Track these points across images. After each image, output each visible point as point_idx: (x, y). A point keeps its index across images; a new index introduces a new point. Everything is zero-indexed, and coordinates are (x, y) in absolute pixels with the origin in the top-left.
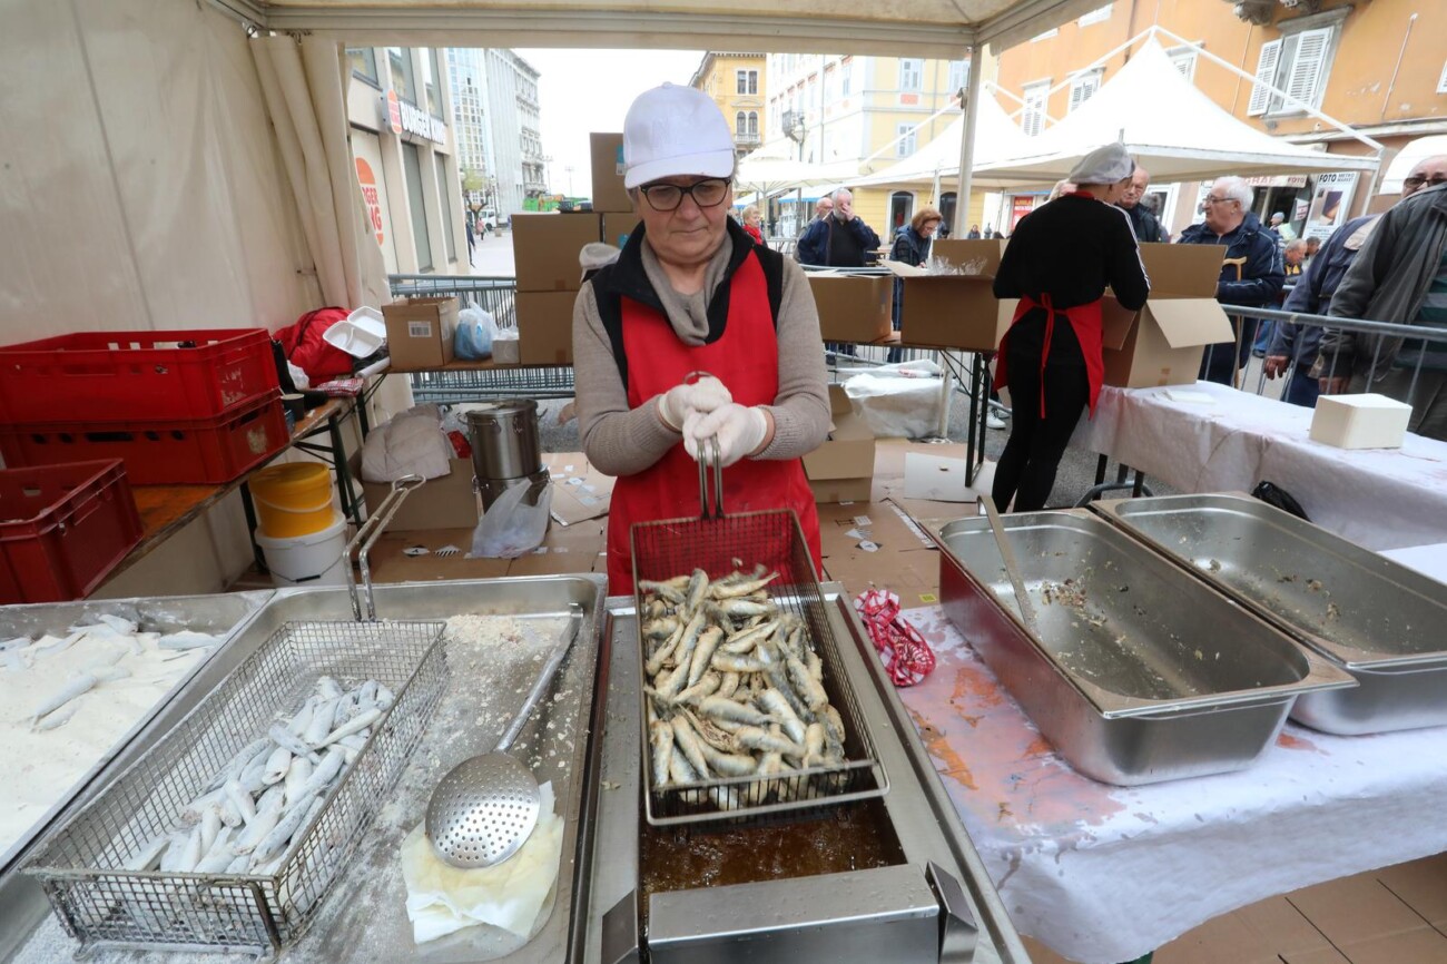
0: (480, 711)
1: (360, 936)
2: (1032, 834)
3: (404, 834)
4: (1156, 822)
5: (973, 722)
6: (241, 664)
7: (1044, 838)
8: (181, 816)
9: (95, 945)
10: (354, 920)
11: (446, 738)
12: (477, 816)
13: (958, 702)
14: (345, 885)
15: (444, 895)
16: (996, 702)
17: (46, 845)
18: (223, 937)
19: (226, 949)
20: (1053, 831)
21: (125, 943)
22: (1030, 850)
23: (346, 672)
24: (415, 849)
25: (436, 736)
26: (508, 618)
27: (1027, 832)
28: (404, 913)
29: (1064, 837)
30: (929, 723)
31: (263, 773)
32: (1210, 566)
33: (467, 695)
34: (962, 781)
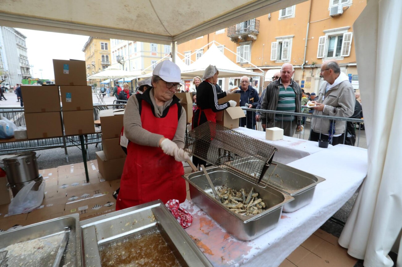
2: (232, 263)
4: (260, 249)
7: (235, 263)
13: (202, 229)
16: (213, 225)
20: (237, 260)
26: (36, 240)
27: (230, 263)
29: (240, 261)
30: (195, 238)
34: (209, 253)
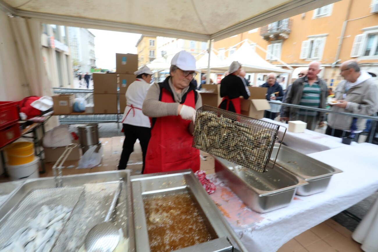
2: (245, 227)
3: (77, 250)
4: (272, 221)
5: (227, 201)
7: (248, 228)
11: (86, 220)
13: (223, 197)
16: (232, 196)
22: (245, 232)
25: (83, 220)
26: (101, 183)
29: (252, 227)
30: (217, 203)
33: (91, 207)
34: (227, 216)
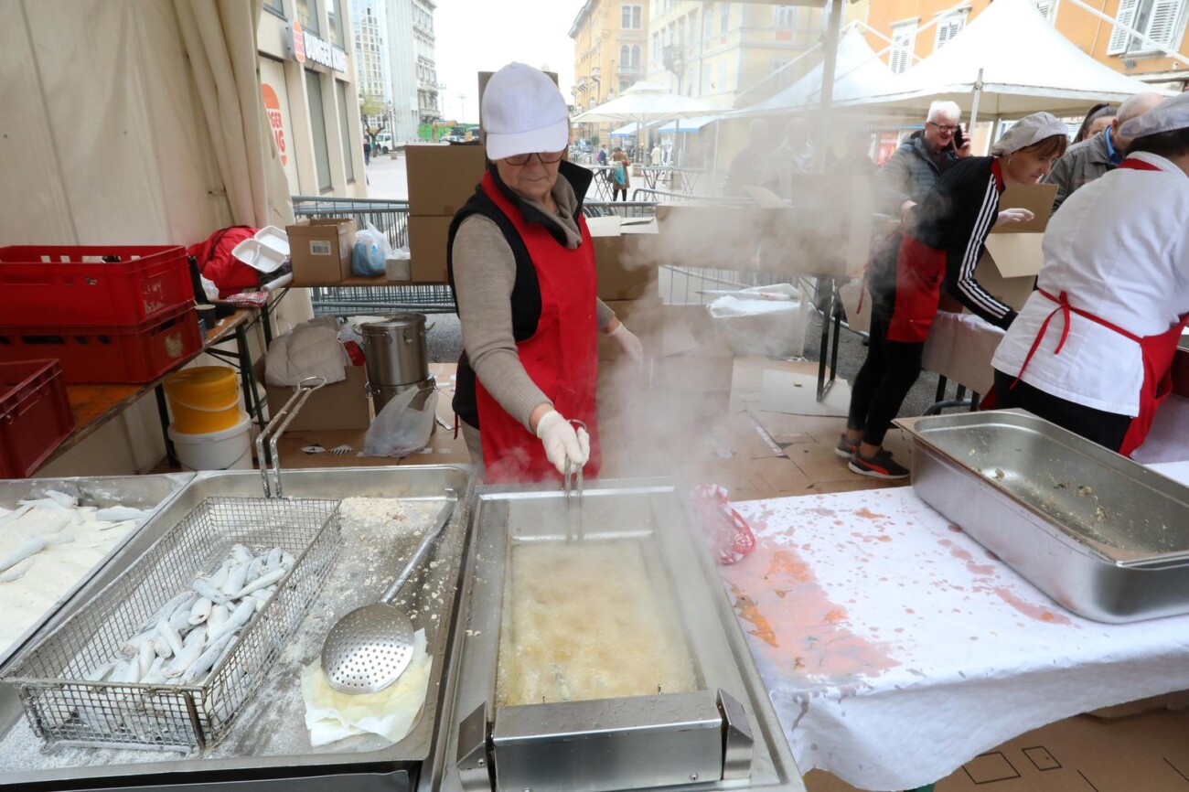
0: (368, 574)
1: (268, 741)
3: (304, 667)
5: (782, 594)
6: (170, 530)
7: (829, 685)
8: (121, 649)
9: (57, 743)
10: (263, 730)
11: (340, 594)
12: (363, 652)
14: (256, 704)
15: (335, 711)
17: (21, 661)
18: (159, 739)
19: (162, 748)
20: (839, 679)
21: (81, 742)
22: (816, 695)
23: (257, 541)
24: (312, 678)
25: (331, 593)
26: (392, 500)
27: (815, 681)
28: (303, 725)
31: (190, 616)
32: (995, 475)
33: (357, 561)
34: (767, 639)
